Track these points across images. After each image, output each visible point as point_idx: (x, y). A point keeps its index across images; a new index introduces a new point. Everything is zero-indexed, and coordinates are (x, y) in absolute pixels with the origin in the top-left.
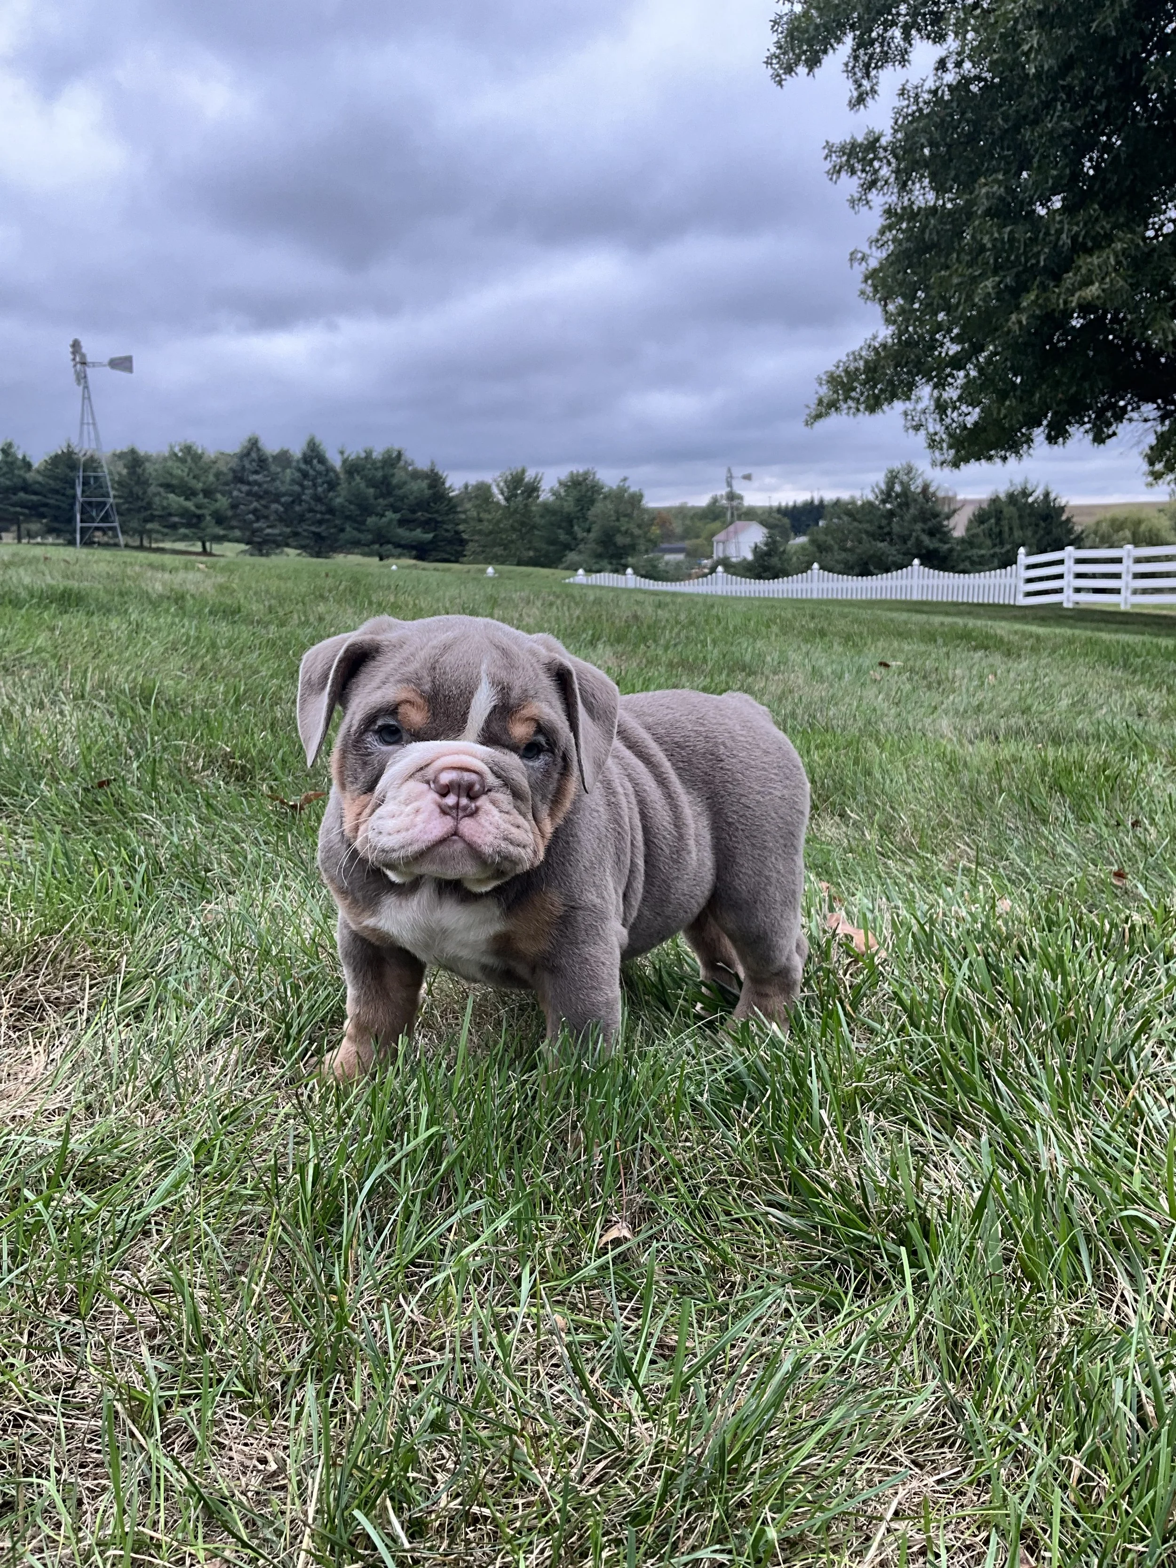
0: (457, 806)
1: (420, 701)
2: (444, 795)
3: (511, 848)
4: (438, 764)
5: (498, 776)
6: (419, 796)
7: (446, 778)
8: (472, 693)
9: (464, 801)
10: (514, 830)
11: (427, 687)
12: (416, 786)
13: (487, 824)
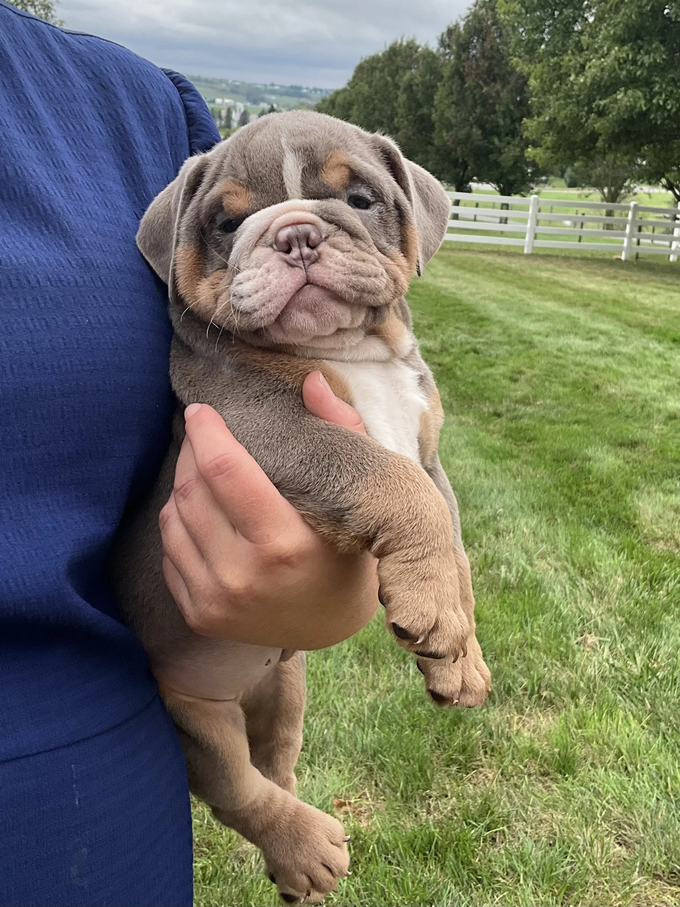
0: (302, 257)
1: (238, 189)
2: (288, 251)
3: (363, 280)
4: (274, 227)
5: (330, 222)
6: (266, 258)
7: (283, 235)
8: (280, 166)
9: (306, 251)
10: (360, 264)
11: (244, 175)
12: (262, 252)
13: (332, 265)
